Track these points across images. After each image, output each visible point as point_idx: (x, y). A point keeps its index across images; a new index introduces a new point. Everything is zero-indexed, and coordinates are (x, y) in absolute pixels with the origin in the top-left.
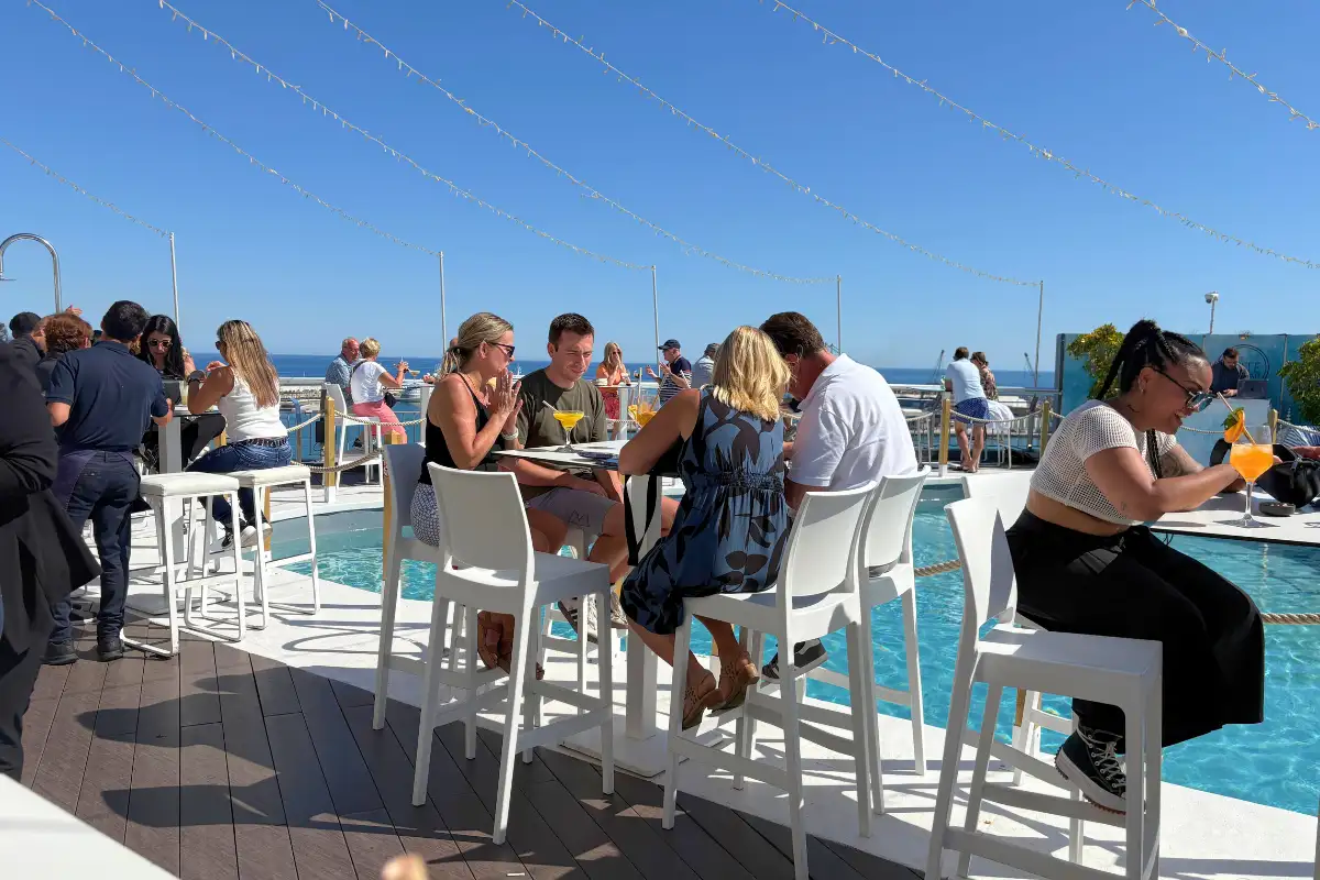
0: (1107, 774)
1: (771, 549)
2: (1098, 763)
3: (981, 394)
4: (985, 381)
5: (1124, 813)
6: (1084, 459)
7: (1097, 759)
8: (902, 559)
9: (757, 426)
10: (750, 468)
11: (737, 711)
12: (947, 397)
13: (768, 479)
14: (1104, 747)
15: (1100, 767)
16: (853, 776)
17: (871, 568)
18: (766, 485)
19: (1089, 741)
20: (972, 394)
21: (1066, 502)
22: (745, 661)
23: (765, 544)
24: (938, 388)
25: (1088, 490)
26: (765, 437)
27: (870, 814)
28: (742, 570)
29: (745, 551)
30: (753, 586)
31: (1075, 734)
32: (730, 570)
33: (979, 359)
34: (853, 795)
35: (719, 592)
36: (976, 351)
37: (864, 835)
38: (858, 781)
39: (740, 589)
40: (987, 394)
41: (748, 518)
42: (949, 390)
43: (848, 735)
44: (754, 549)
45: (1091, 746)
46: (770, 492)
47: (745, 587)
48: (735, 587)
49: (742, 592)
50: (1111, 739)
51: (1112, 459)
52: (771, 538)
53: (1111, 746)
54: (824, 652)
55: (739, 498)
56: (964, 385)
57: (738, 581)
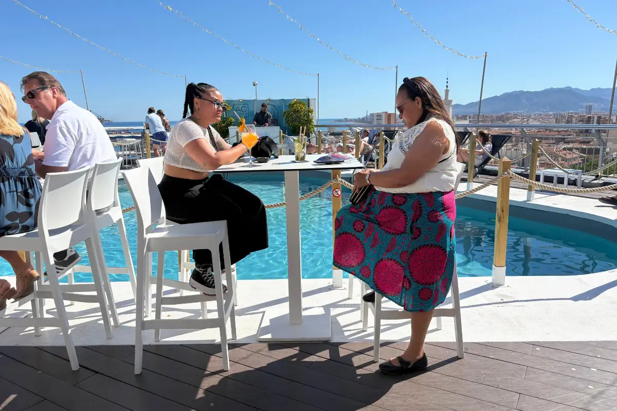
0: (210, 281)
1: (34, 208)
2: (206, 278)
3: (163, 129)
4: (165, 124)
5: (215, 295)
6: (183, 146)
7: (205, 276)
8: (115, 205)
9: (11, 141)
10: (10, 164)
11: (31, 296)
12: (147, 132)
13: (23, 170)
14: (206, 271)
15: (207, 279)
16: (100, 314)
17: (96, 211)
18: (22, 173)
19: (200, 270)
20: (159, 130)
21: (180, 166)
22: (30, 270)
23: (29, 205)
24: (142, 128)
25: (188, 160)
26: (17, 147)
27: (111, 328)
28: (18, 221)
29: (17, 211)
30: (26, 229)
31: (195, 269)
32: (10, 222)
33: (160, 113)
34: (102, 322)
35: (4, 235)
36: (158, 109)
37: (109, 338)
38: (103, 315)
39: (18, 232)
40: (166, 130)
41: (15, 193)
42: (148, 128)
43: (95, 293)
44: (22, 209)
45: (201, 272)
46: (26, 177)
47: (21, 230)
48: (14, 231)
49: (19, 233)
50: (209, 267)
51: (196, 145)
52: (32, 201)
53: (209, 269)
54: (78, 256)
55: (7, 183)
56: (154, 126)
57: (16, 227)
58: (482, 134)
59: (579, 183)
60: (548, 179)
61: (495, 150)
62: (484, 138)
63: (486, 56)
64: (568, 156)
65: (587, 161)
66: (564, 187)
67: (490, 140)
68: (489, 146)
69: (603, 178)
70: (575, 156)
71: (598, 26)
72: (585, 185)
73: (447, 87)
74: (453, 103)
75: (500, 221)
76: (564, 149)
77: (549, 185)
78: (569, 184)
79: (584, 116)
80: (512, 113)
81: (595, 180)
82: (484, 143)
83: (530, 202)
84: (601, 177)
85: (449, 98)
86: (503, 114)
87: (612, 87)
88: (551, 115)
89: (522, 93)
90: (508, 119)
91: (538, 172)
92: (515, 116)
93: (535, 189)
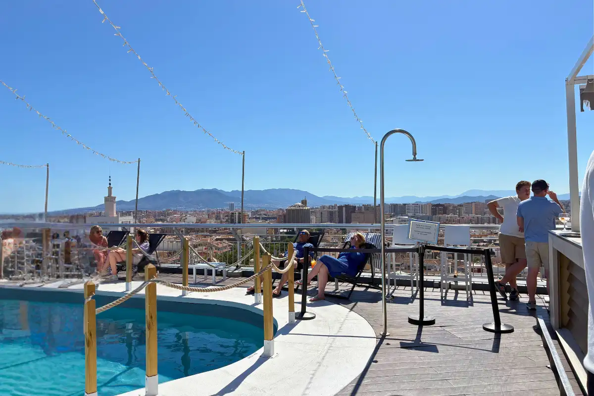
58: (140, 233)
59: (224, 274)
60: (200, 272)
61: (152, 248)
62: (142, 237)
63: (139, 162)
64: (220, 246)
65: (234, 249)
66: (213, 278)
67: (148, 239)
68: (147, 244)
69: (242, 268)
70: (225, 245)
71: (225, 148)
72: (229, 275)
73: (110, 184)
74: (117, 200)
75: (149, 328)
76: (217, 240)
77: (200, 278)
78: (217, 275)
79: (228, 212)
80: (173, 209)
81: (236, 270)
82: (142, 241)
83: (184, 297)
84: (241, 266)
85: (113, 195)
86: (164, 209)
87: (241, 190)
88: (203, 211)
89: (179, 191)
90: (169, 214)
91: (190, 266)
92: (175, 212)
93: (189, 282)
